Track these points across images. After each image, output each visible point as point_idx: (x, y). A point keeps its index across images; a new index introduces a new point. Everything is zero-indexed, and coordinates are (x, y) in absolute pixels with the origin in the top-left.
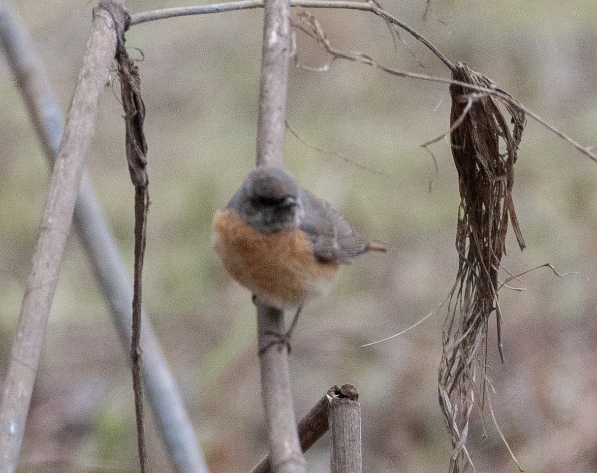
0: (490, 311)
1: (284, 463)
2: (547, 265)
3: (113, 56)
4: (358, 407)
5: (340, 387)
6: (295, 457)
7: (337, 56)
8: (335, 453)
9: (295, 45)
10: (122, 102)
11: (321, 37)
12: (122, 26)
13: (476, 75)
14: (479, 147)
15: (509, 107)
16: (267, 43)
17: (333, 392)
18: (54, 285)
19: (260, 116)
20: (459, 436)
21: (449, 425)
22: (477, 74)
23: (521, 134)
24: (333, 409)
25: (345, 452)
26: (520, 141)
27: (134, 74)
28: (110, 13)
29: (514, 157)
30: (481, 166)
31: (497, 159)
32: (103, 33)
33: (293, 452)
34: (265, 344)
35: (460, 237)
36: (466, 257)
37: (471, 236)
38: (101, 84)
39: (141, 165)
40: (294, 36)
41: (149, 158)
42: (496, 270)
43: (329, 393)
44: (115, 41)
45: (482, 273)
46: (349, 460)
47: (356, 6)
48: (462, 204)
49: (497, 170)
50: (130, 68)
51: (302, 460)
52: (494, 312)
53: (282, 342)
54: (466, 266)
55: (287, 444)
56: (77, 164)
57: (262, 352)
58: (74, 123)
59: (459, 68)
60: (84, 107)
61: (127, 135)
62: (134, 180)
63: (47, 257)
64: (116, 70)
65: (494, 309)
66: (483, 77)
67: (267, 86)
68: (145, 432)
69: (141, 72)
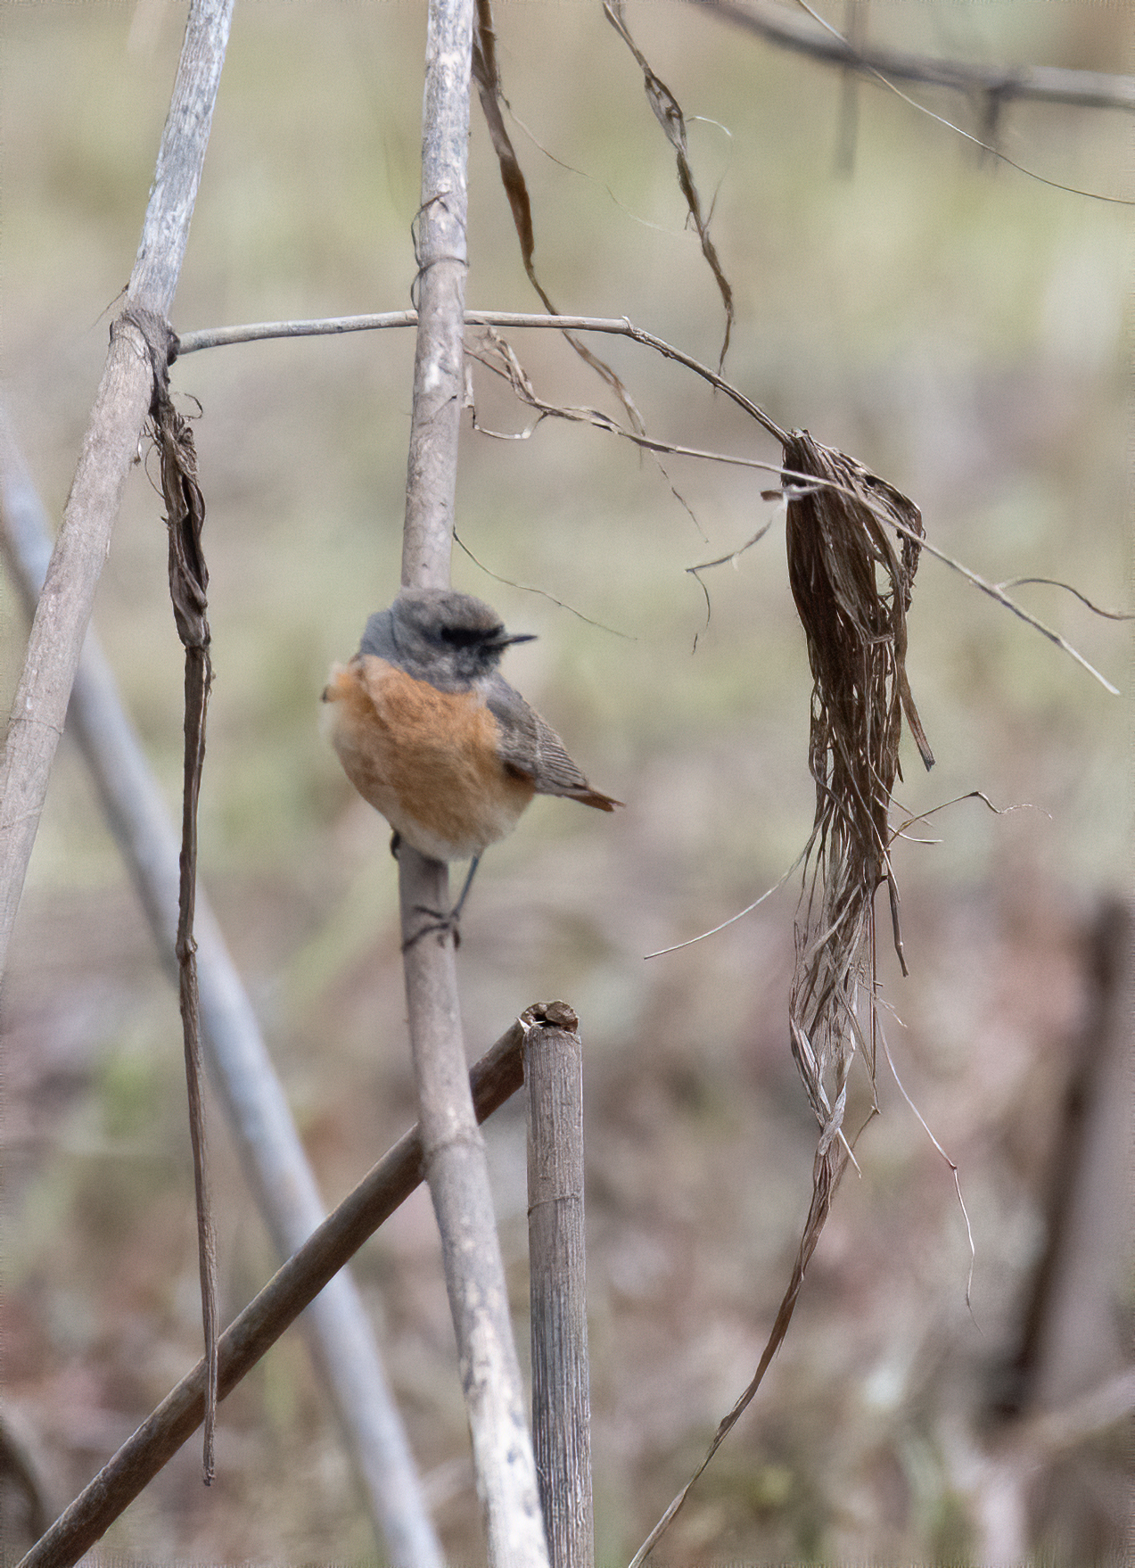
0: (878, 883)
1: (445, 1146)
2: (976, 794)
3: (147, 410)
4: (578, 1043)
5: (544, 1007)
6: (468, 1134)
7: (547, 413)
8: (535, 1129)
9: (470, 390)
10: (162, 492)
11: (517, 376)
12: (163, 355)
13: (828, 451)
14: (839, 583)
15: (891, 508)
16: (423, 386)
17: (533, 1017)
18: (33, 823)
19: (409, 518)
20: (830, 1112)
21: (812, 1092)
22: (831, 449)
23: (916, 557)
24: (531, 1045)
25: (552, 1123)
26: (916, 570)
27: (185, 441)
28: (142, 332)
29: (906, 599)
30: (846, 618)
31: (875, 604)
32: (128, 368)
33: (463, 1127)
34: (413, 932)
35: (816, 749)
36: (829, 785)
37: (835, 747)
38: (124, 459)
39: (197, 607)
40: (469, 373)
41: (212, 596)
42: (885, 807)
43: (524, 1017)
44: (151, 381)
45: (860, 813)
46: (560, 1139)
47: (598, 324)
48: (816, 690)
49: (874, 623)
50: (176, 431)
51: (480, 1140)
52: (884, 885)
53: (445, 926)
54: (831, 802)
55: (451, 1112)
56: (79, 604)
57: (409, 944)
58: (73, 529)
59: (796, 439)
60: (92, 501)
61: (172, 554)
62: (184, 637)
63: (23, 772)
64: (151, 435)
65: (884, 878)
66: (842, 455)
67: (420, 464)
68: (201, 1092)
69: (197, 439)
